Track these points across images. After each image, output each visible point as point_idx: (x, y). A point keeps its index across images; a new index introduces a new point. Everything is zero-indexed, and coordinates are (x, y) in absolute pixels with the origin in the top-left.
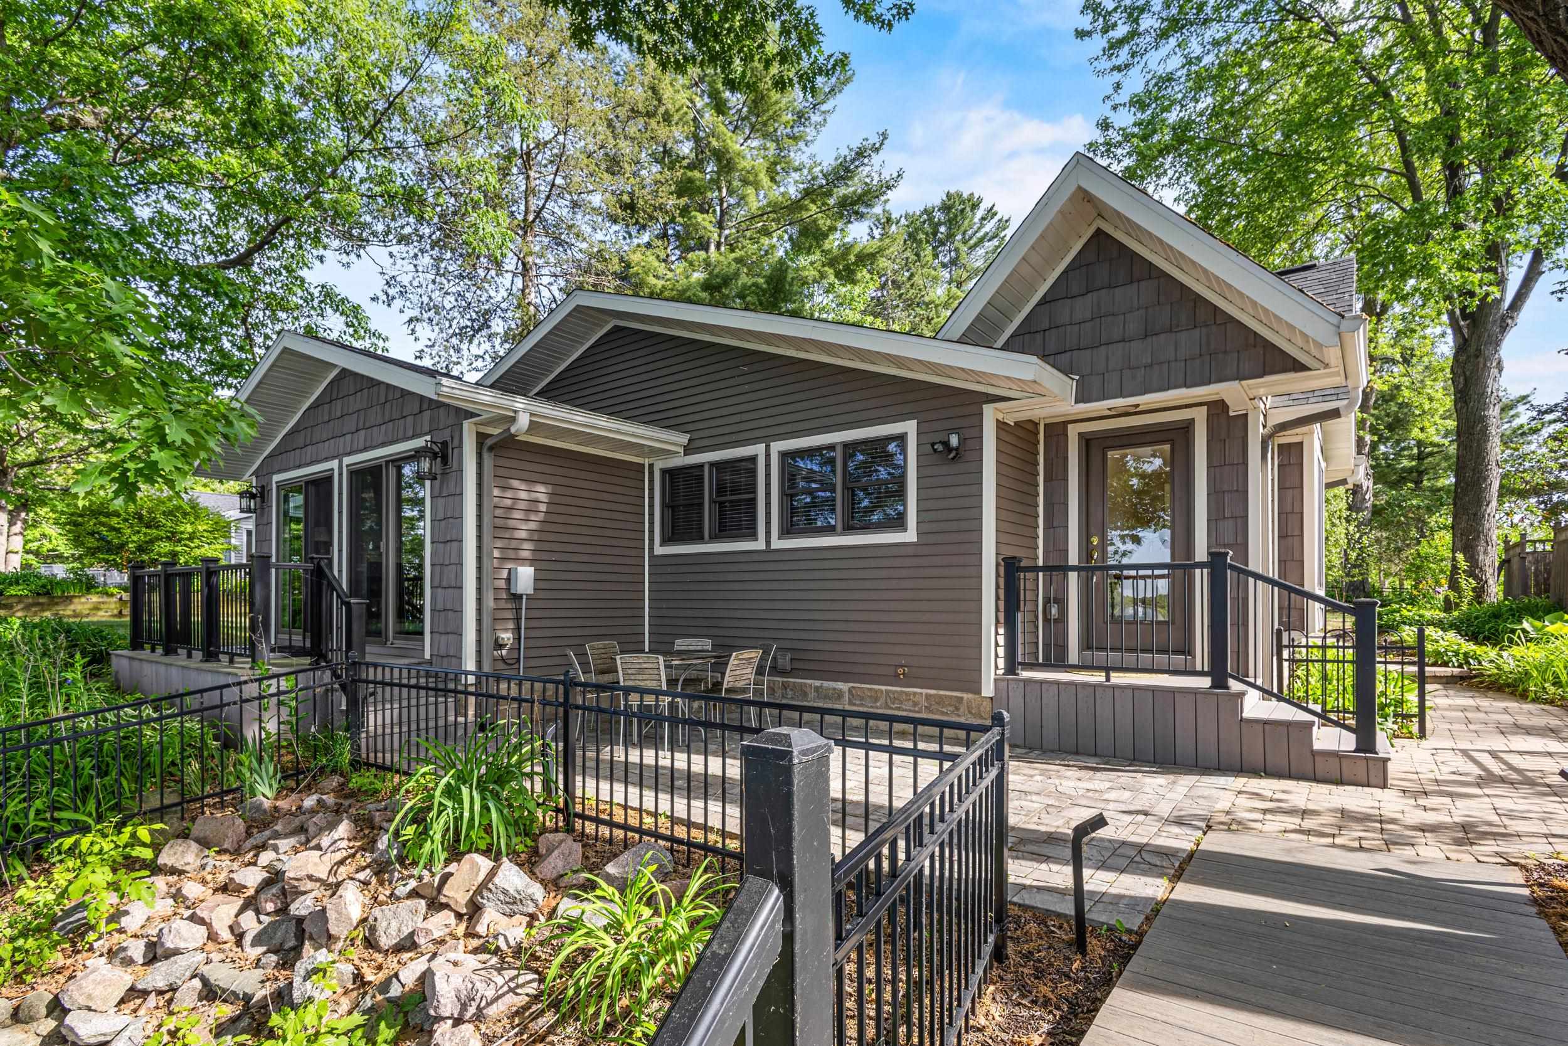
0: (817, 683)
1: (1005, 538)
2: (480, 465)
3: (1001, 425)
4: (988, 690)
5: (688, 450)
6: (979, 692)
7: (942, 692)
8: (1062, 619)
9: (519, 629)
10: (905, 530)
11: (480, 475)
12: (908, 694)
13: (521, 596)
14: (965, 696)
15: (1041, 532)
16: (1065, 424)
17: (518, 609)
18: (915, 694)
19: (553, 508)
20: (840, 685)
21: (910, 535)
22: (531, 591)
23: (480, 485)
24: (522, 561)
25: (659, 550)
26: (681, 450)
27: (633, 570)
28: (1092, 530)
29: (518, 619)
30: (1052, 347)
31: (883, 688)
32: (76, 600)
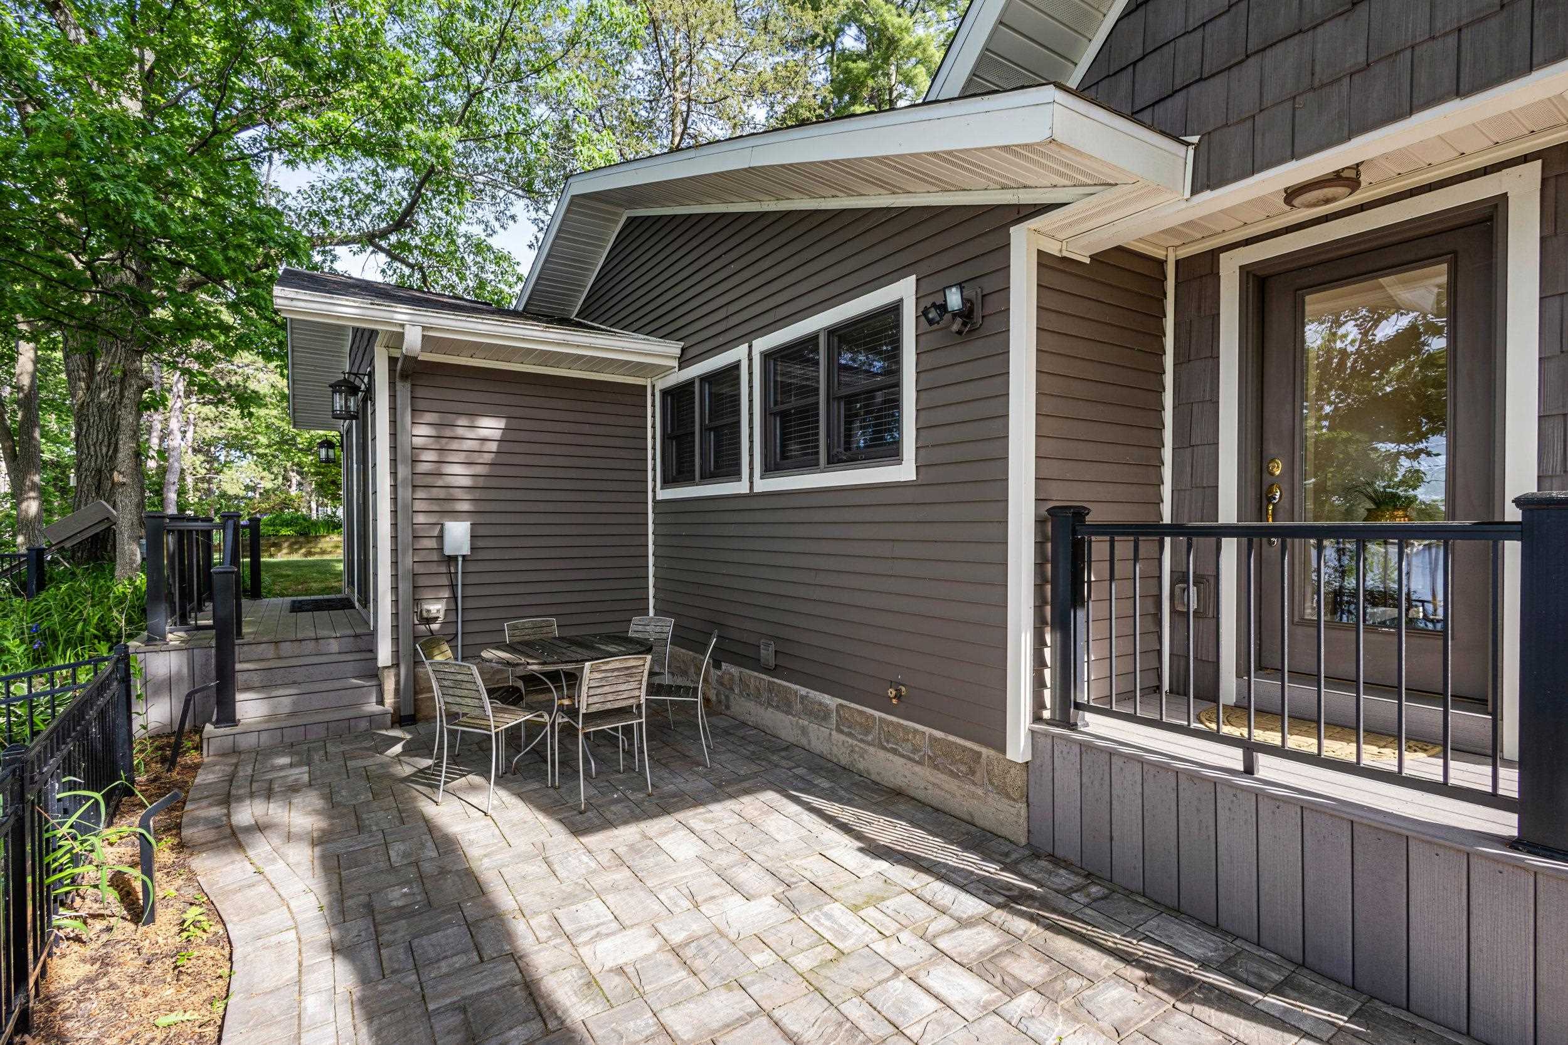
0: (803, 691)
1: (1054, 469)
2: (393, 397)
3: (1045, 261)
4: (1019, 748)
5: (684, 361)
6: (1003, 750)
7: (951, 738)
8: (1210, 611)
9: (456, 598)
10: (900, 461)
11: (393, 409)
12: (905, 729)
13: (455, 558)
14: (984, 751)
15: (1167, 454)
16: (1213, 255)
17: (452, 576)
18: (916, 731)
19: (508, 447)
20: (827, 699)
21: (905, 471)
22: (466, 550)
23: (393, 422)
24: (455, 515)
25: (664, 494)
26: (676, 364)
27: (631, 519)
28: (1271, 448)
29: (453, 587)
30: (1146, 95)
31: (877, 714)
32: (323, 540)
